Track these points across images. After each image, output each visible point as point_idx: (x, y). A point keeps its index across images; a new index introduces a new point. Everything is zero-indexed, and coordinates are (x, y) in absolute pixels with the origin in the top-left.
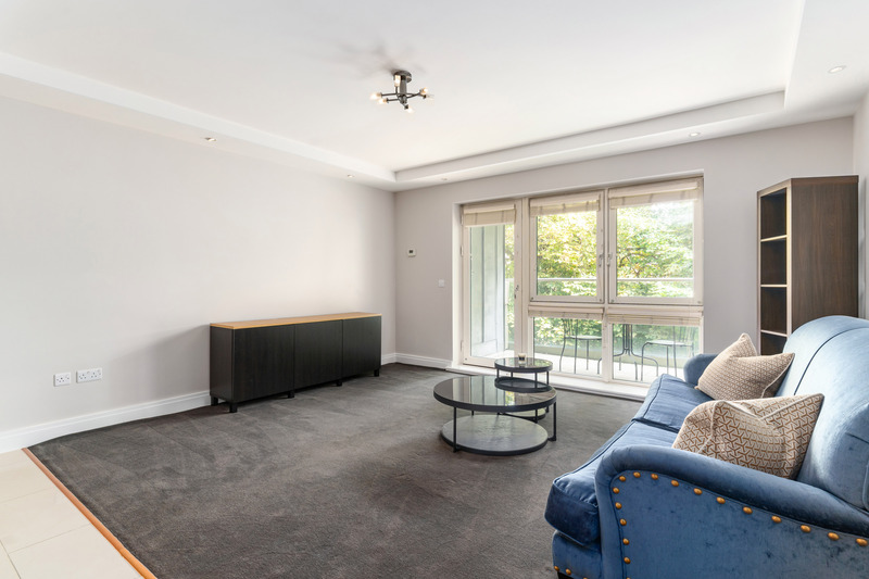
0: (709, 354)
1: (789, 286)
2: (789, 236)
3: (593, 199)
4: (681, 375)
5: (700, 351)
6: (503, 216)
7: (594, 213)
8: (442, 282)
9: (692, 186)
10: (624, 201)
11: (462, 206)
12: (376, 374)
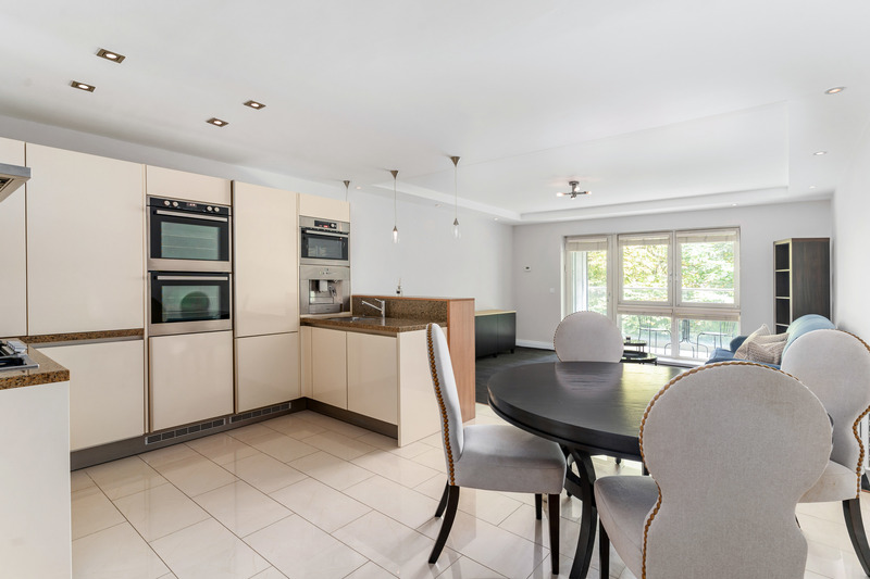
0: (744, 335)
1: (791, 298)
2: (790, 270)
3: (666, 237)
4: (728, 348)
5: (738, 334)
6: (598, 247)
7: (666, 246)
8: (552, 290)
9: (733, 233)
10: (687, 240)
11: (566, 237)
12: (512, 352)
